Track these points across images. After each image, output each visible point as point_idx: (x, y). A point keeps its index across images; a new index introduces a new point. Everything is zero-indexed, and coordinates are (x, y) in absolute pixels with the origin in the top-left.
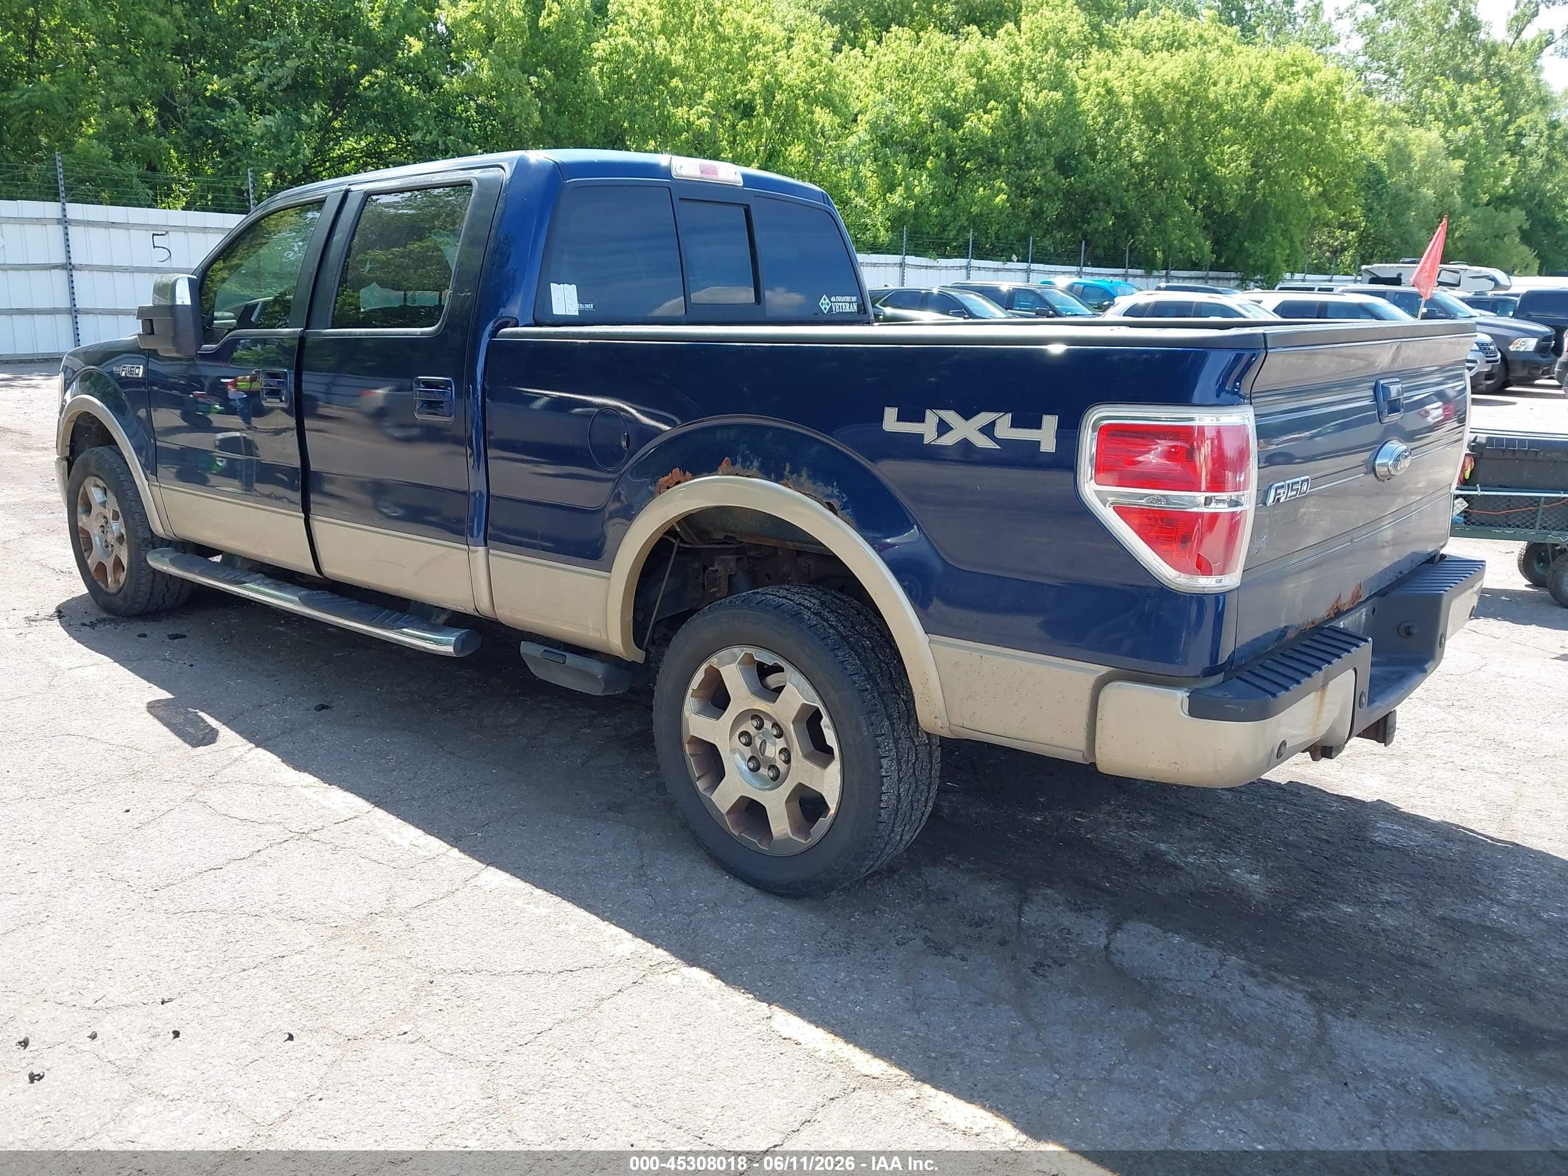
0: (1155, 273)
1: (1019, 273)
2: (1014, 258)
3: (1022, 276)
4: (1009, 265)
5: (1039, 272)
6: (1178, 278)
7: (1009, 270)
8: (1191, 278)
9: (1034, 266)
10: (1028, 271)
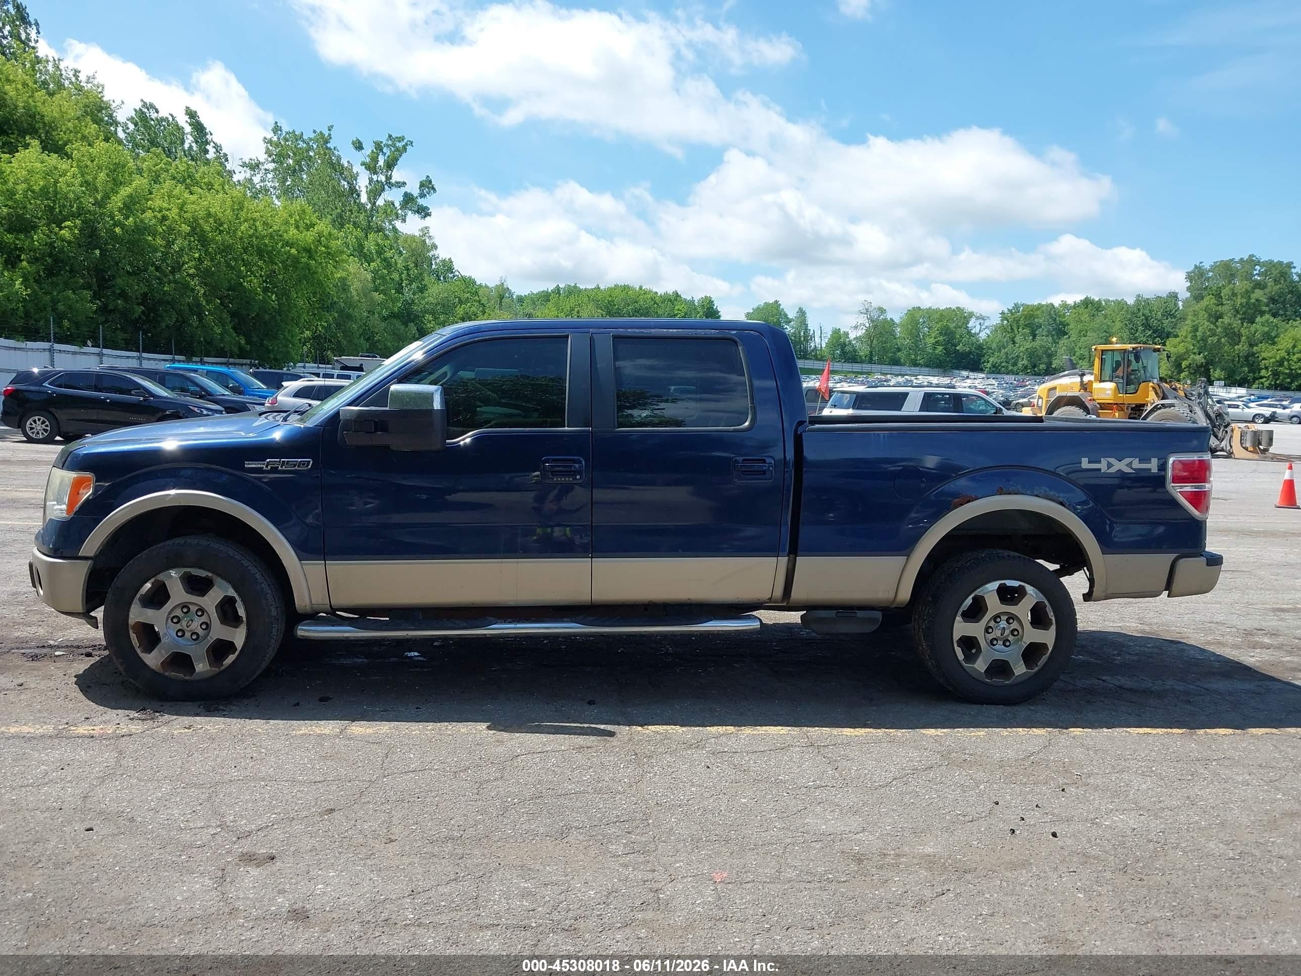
0: (194, 359)
1: (92, 357)
2: (89, 343)
3: (95, 359)
4: (85, 349)
5: (109, 356)
6: (209, 363)
7: (84, 353)
8: (217, 363)
9: (105, 351)
10: (100, 355)
